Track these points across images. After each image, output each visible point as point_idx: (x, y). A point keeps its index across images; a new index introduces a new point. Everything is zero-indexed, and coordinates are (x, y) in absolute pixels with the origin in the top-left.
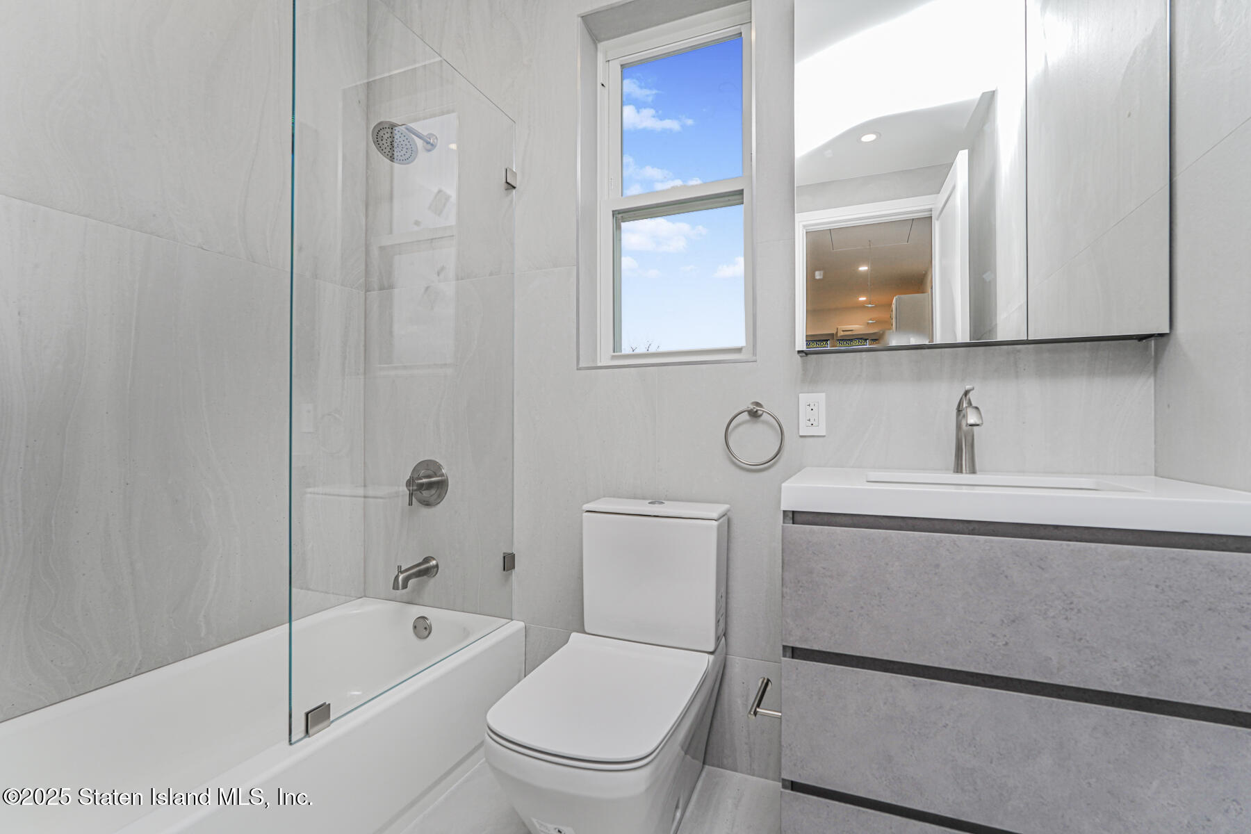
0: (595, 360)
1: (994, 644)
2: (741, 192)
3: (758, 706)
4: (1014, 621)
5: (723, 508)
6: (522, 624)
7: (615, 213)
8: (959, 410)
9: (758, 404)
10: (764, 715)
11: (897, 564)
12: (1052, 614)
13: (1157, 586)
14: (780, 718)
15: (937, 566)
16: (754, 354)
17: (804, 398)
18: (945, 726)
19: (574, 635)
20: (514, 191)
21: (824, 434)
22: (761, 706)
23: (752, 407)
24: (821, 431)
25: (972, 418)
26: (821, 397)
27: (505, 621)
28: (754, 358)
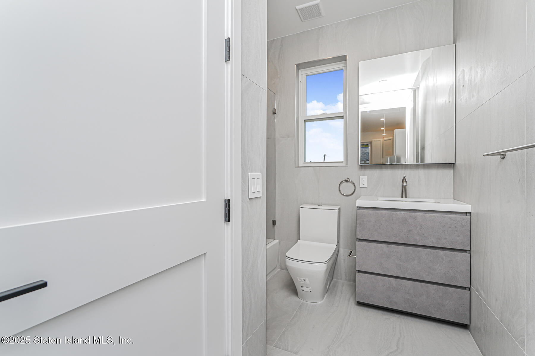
0: (299, 164)
1: (405, 236)
2: (343, 116)
3: (350, 255)
4: (409, 231)
5: (339, 207)
6: (278, 241)
7: (304, 120)
8: (403, 181)
9: (348, 179)
10: (351, 257)
11: (384, 219)
12: (417, 229)
13: (439, 223)
14: (356, 257)
15: (393, 219)
16: (347, 164)
17: (361, 177)
18: (394, 255)
19: (299, 240)
20: (275, 115)
21: (366, 187)
22: (351, 255)
23: (346, 179)
24: (366, 186)
25: (405, 184)
26: (366, 177)
27: (273, 240)
28: (347, 166)
